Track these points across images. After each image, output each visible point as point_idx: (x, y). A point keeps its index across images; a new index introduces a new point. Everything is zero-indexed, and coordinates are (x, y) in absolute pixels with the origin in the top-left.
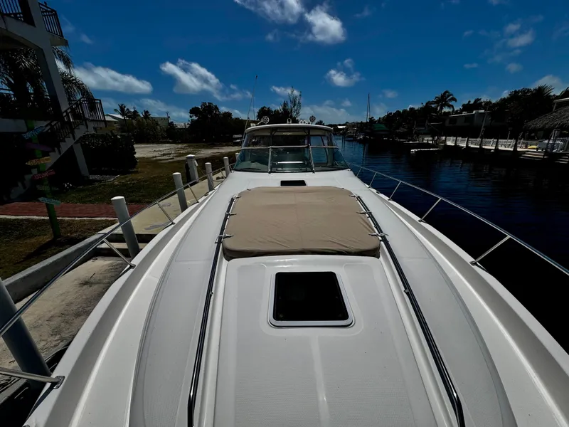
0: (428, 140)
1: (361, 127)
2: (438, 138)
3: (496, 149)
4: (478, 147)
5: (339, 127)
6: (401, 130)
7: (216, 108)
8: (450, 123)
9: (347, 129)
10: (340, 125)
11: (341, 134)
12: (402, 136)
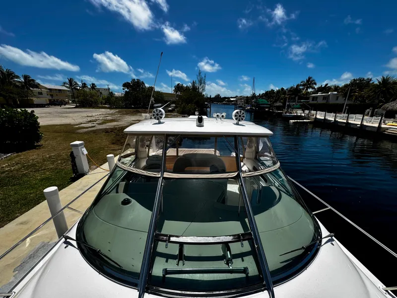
0: (300, 112)
1: (248, 100)
2: (310, 112)
3: (362, 125)
4: (345, 121)
5: (232, 99)
6: (278, 104)
7: (143, 83)
8: (313, 100)
9: (236, 101)
10: (232, 98)
11: (233, 104)
12: (278, 108)
